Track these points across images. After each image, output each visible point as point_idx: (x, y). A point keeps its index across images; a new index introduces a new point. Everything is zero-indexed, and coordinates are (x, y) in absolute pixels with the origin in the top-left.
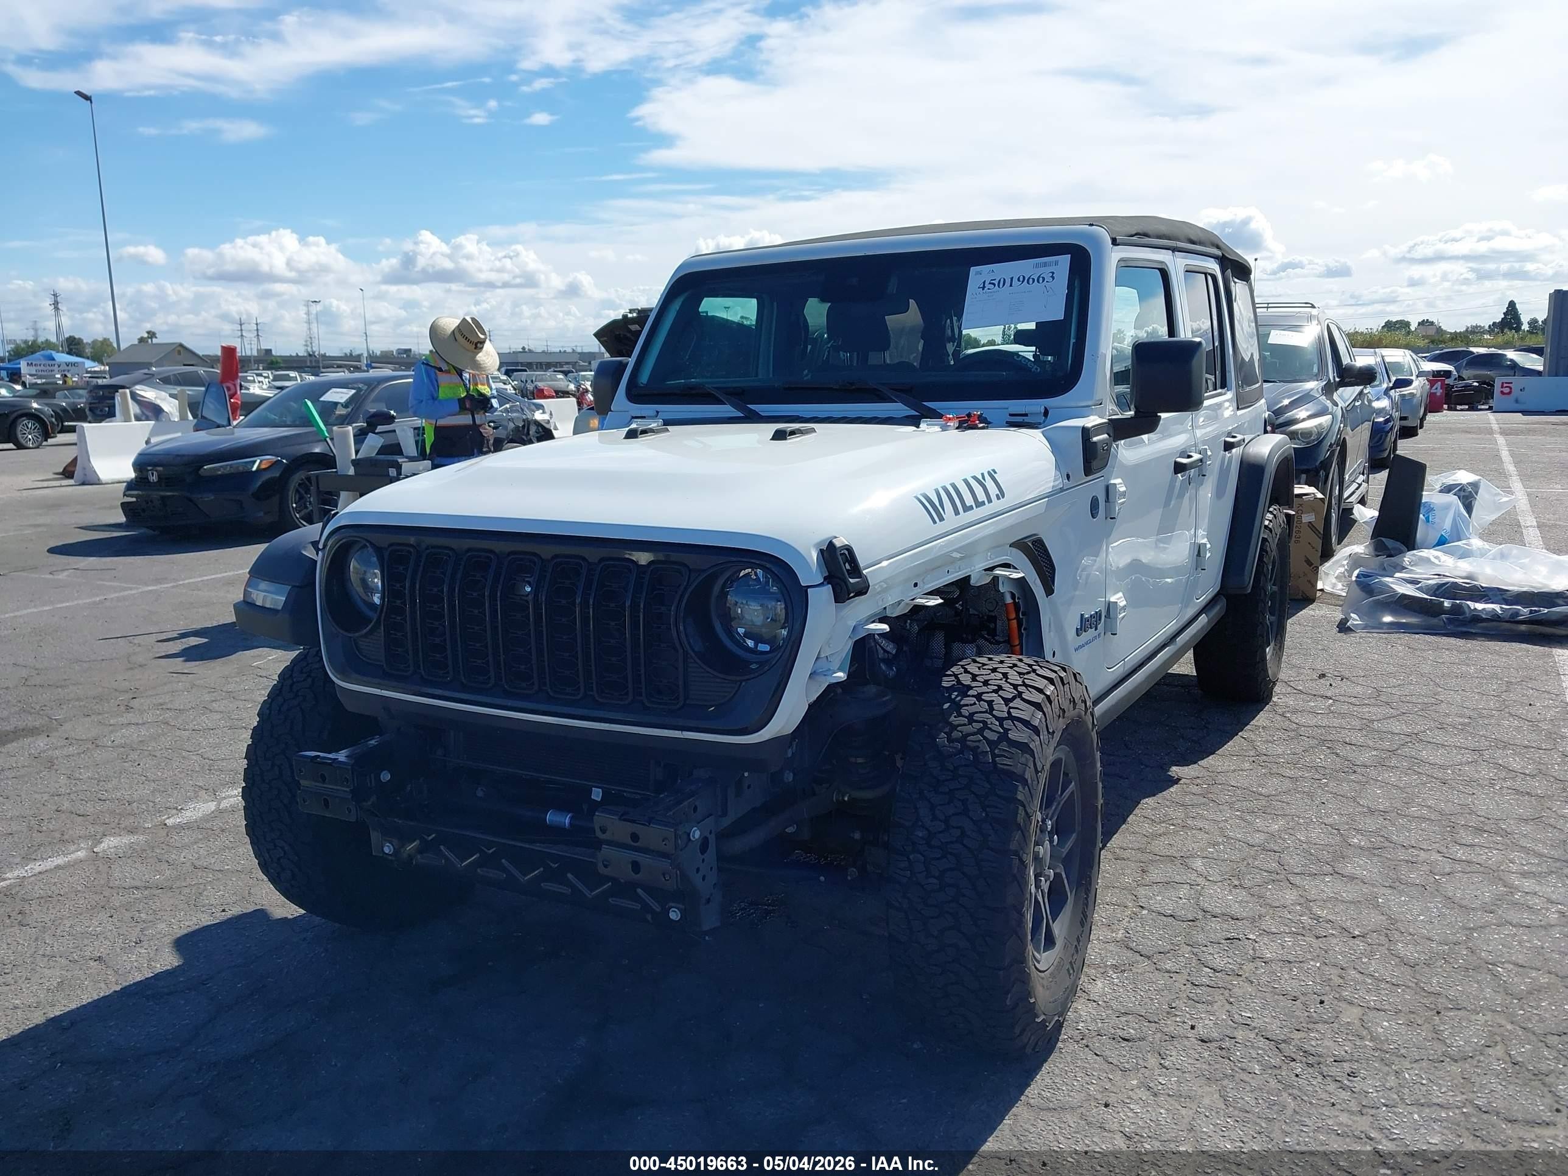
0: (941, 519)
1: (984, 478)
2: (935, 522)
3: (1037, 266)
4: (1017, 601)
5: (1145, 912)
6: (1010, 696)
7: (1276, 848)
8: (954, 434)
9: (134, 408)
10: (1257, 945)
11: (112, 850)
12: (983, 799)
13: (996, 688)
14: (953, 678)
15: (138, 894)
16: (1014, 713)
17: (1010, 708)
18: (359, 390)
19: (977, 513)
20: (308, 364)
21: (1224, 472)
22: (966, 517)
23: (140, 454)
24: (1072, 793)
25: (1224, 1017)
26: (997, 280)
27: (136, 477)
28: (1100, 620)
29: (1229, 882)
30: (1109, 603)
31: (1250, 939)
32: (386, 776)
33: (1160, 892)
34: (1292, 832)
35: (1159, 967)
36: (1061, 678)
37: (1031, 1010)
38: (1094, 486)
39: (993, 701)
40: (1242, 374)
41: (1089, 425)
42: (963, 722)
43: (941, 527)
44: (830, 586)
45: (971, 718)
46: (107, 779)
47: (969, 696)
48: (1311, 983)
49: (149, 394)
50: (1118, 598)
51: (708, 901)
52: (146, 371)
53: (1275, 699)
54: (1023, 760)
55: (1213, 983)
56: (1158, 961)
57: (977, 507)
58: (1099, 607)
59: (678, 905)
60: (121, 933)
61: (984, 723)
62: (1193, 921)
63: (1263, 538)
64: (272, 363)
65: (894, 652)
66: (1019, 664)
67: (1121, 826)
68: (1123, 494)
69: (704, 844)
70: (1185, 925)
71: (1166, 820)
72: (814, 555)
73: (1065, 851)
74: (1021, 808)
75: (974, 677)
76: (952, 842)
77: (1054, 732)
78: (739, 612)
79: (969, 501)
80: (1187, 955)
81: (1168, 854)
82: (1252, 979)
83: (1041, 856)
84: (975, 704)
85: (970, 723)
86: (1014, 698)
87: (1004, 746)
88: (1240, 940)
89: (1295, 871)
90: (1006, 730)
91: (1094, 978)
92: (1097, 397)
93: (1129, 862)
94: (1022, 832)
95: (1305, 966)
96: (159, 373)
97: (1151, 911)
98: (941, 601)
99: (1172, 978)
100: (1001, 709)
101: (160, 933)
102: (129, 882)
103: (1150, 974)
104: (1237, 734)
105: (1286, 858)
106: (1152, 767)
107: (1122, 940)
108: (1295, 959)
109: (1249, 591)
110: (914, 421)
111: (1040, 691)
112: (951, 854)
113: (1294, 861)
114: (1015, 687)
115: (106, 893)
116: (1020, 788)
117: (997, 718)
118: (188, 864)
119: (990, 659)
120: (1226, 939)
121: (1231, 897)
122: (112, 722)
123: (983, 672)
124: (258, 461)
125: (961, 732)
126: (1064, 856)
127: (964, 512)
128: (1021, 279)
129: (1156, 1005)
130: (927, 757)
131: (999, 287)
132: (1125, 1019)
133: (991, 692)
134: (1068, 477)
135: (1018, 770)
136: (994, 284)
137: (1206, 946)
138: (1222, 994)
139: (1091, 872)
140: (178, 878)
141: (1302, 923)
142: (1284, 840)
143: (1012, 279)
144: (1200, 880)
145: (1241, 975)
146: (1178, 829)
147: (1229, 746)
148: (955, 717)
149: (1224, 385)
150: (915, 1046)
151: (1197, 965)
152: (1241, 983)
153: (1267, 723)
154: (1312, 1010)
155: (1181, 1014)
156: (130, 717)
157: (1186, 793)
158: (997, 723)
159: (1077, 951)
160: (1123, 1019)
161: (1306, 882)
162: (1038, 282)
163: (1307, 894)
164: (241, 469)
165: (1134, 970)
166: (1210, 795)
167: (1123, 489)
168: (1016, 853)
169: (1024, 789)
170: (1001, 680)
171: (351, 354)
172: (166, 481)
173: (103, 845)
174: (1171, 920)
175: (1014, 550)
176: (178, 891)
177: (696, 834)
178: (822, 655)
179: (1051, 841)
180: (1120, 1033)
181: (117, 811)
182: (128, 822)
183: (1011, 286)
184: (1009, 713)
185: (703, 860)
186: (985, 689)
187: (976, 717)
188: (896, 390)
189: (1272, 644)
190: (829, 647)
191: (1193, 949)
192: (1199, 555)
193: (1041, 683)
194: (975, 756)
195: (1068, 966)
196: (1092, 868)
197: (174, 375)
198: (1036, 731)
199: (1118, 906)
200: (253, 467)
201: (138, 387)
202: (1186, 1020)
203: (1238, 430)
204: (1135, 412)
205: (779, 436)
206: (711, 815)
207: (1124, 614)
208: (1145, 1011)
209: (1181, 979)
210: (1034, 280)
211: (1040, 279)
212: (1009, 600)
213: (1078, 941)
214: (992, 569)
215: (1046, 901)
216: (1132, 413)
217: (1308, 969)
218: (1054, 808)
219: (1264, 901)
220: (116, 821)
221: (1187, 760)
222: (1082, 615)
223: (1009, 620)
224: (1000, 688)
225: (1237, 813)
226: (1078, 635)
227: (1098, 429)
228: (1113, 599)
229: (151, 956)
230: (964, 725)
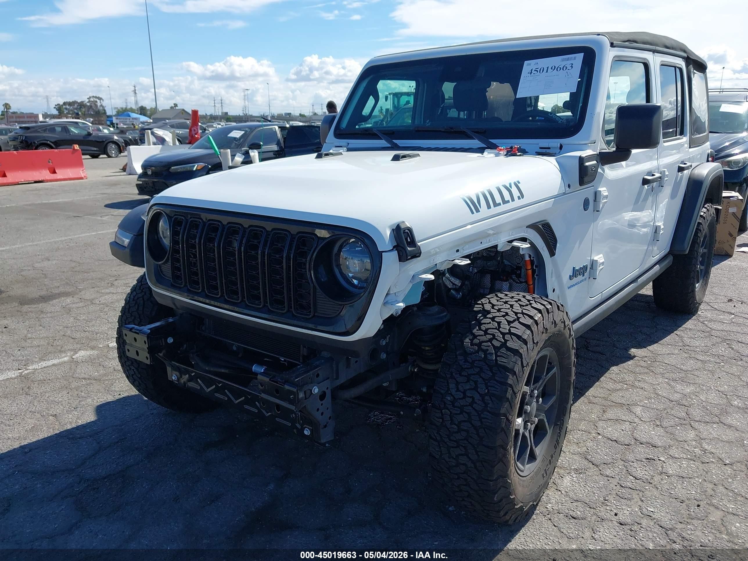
0: (478, 211)
1: (511, 187)
2: (473, 213)
3: (563, 60)
4: (532, 259)
5: (600, 437)
6: (512, 320)
7: (686, 404)
8: (502, 158)
9: (152, 139)
10: (664, 464)
11: (80, 358)
12: (487, 381)
13: (505, 314)
14: (481, 306)
15: (84, 382)
16: (513, 330)
17: (511, 327)
18: (246, 131)
19: (503, 208)
20: (244, 120)
21: (677, 184)
22: (494, 210)
23: (145, 161)
24: (555, 373)
25: (637, 510)
26: (539, 69)
27: (143, 172)
28: (586, 270)
29: (654, 422)
30: (593, 260)
31: (661, 460)
32: (170, 340)
33: (611, 425)
34: (697, 394)
35: (602, 473)
36: (547, 309)
37: (512, 502)
38: (587, 192)
39: (501, 322)
40: (695, 127)
41: (584, 156)
42: (481, 334)
43: (477, 216)
44: (396, 251)
45: (486, 332)
46: (91, 320)
47: (487, 318)
48: (694, 492)
49: (160, 132)
50: (599, 258)
51: (325, 426)
52: (164, 122)
53: (699, 313)
54: (514, 360)
55: (633, 486)
56: (602, 469)
57: (503, 204)
58: (587, 263)
59: (310, 427)
60: (70, 402)
61: (494, 335)
62: (628, 445)
63: (698, 222)
64: (228, 119)
65: (459, 285)
66: (522, 299)
67: (596, 383)
68: (606, 197)
69: (322, 396)
70: (622, 447)
71: (623, 382)
72: (388, 232)
73: (547, 407)
74: (509, 388)
75: (493, 306)
76: (467, 406)
77: (537, 342)
78: (348, 264)
79: (498, 200)
80: (620, 467)
81: (620, 402)
82: (658, 486)
83: (528, 412)
84: (490, 323)
85: (485, 335)
86: (514, 321)
87: (503, 350)
88: (654, 460)
89: (696, 419)
90: (506, 341)
91: (562, 476)
92: (592, 139)
93: (596, 406)
94: (509, 402)
95: (692, 481)
96: (169, 123)
97: (604, 437)
98: (469, 262)
99: (609, 480)
100: (505, 327)
101: (87, 404)
102: (83, 376)
103: (596, 477)
104: (673, 332)
105: (691, 410)
106: (620, 349)
107: (584, 454)
108: (687, 476)
109: (687, 252)
110: (481, 150)
111: (531, 317)
112: (466, 412)
113: (696, 413)
114: (516, 314)
115: (70, 381)
116: (511, 376)
117: (502, 333)
118: (112, 368)
119: (506, 295)
120: (646, 459)
121: (654, 433)
122: (103, 291)
123: (499, 303)
124: (196, 165)
125: (479, 340)
126: (546, 409)
127: (494, 207)
128: (553, 68)
129: (597, 497)
130: (458, 353)
131: (540, 72)
132: (576, 504)
133: (501, 316)
134: (569, 186)
135: (510, 366)
136: (537, 71)
137: (633, 462)
138: (638, 494)
139: (564, 418)
140: (105, 375)
141: (695, 453)
142: (692, 399)
143: (548, 68)
144: (636, 420)
145: (651, 483)
146: (629, 387)
147: (668, 339)
148: (477, 330)
149: (682, 133)
150: (450, 509)
151: (626, 474)
152: (651, 488)
153: (692, 327)
154: (692, 510)
155: (611, 505)
156: (112, 290)
157: (638, 366)
158: (501, 336)
159: (550, 463)
160: (575, 504)
161: (701, 427)
162: (563, 69)
163: (701, 434)
164: (189, 169)
165: (587, 473)
166: (651, 368)
167: (606, 194)
168: (505, 415)
169: (513, 377)
170: (509, 309)
171: (264, 115)
172: (155, 174)
173: (77, 354)
174: (614, 443)
175: (529, 229)
176: (102, 382)
177: (316, 390)
178: (391, 292)
179: (538, 401)
180: (571, 513)
181: (90, 337)
182: (93, 343)
183: (547, 72)
184: (509, 330)
185: (322, 404)
186: (498, 314)
187: (489, 331)
188: (475, 132)
189: (701, 281)
190: (396, 287)
191: (625, 464)
192: (656, 232)
193: (533, 312)
194: (485, 355)
195: (543, 472)
196: (565, 415)
197: (176, 124)
198: (525, 342)
199: (585, 432)
200: (193, 168)
201: (155, 129)
202: (613, 509)
203: (689, 160)
204: (616, 149)
205: (396, 158)
206: (328, 378)
207: (602, 267)
208: (589, 500)
209: (614, 482)
210: (560, 68)
211: (564, 68)
212: (527, 258)
213: (552, 457)
214: (511, 242)
215: (532, 435)
216: (615, 149)
217: (694, 483)
218: (540, 383)
219: (674, 436)
220: (88, 343)
221: (641, 345)
222: (574, 268)
223: (527, 270)
224: (507, 314)
225: (665, 380)
226: (570, 279)
227: (590, 158)
228: (595, 258)
229: (79, 416)
230: (482, 336)
